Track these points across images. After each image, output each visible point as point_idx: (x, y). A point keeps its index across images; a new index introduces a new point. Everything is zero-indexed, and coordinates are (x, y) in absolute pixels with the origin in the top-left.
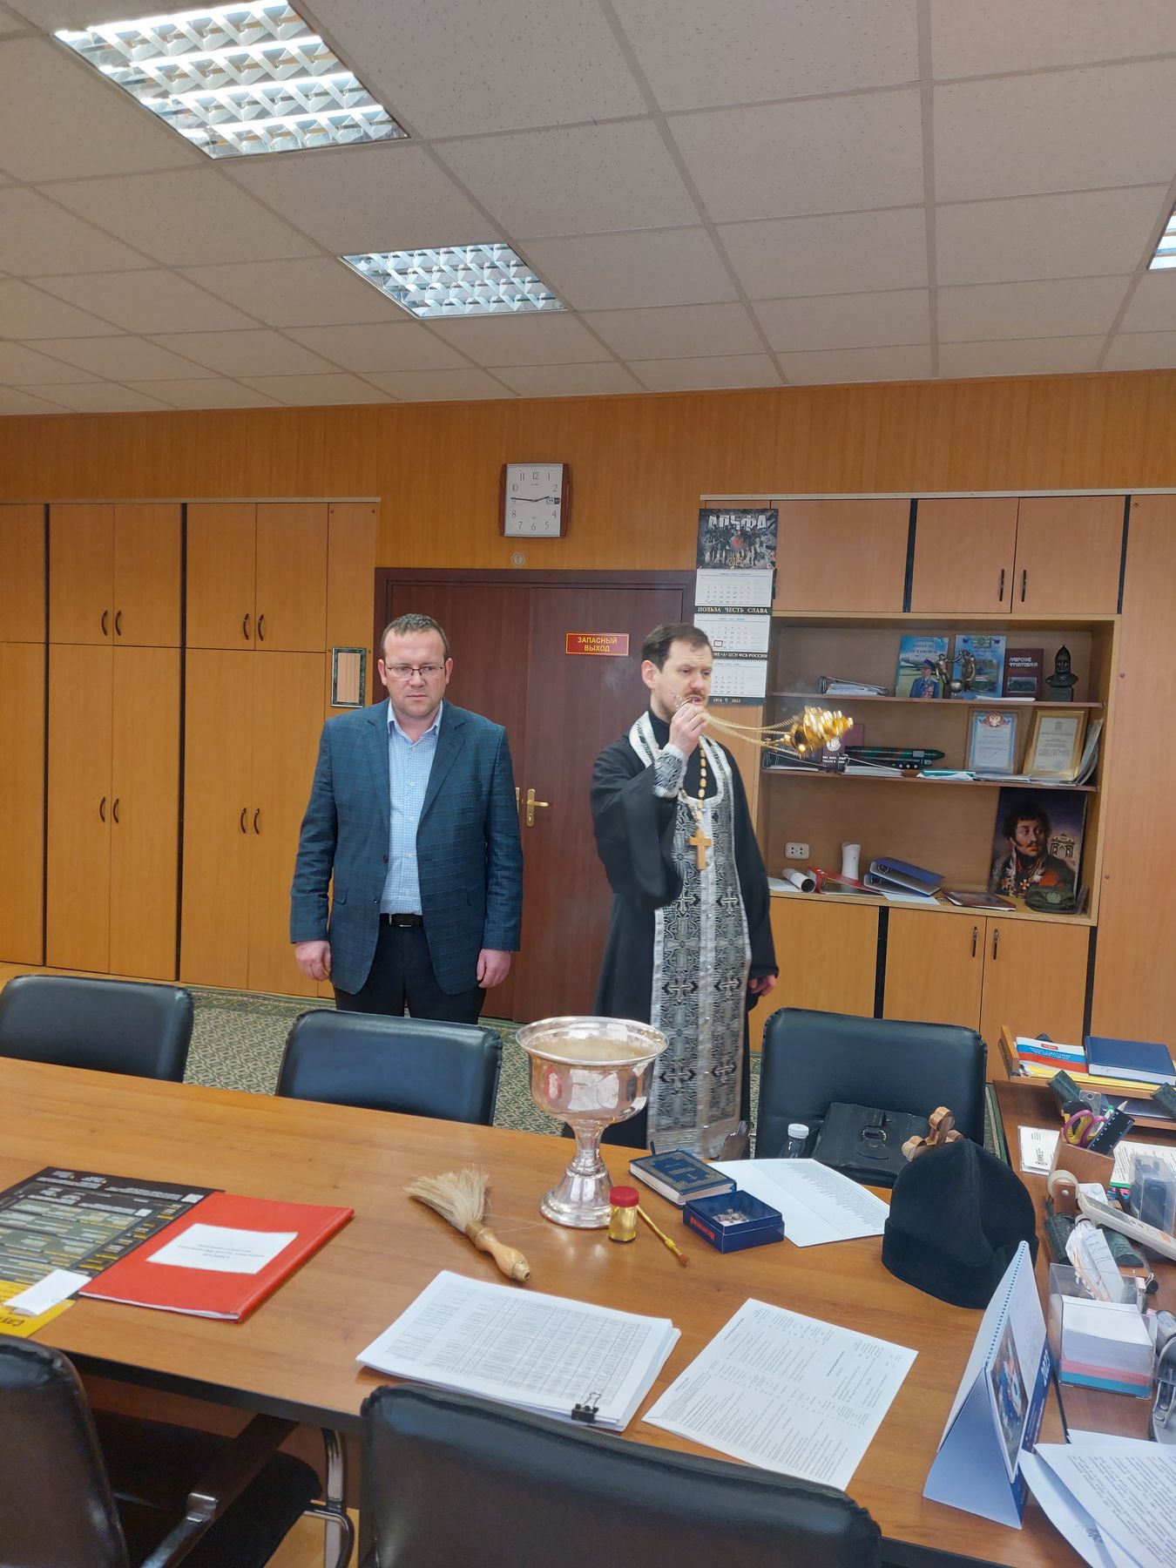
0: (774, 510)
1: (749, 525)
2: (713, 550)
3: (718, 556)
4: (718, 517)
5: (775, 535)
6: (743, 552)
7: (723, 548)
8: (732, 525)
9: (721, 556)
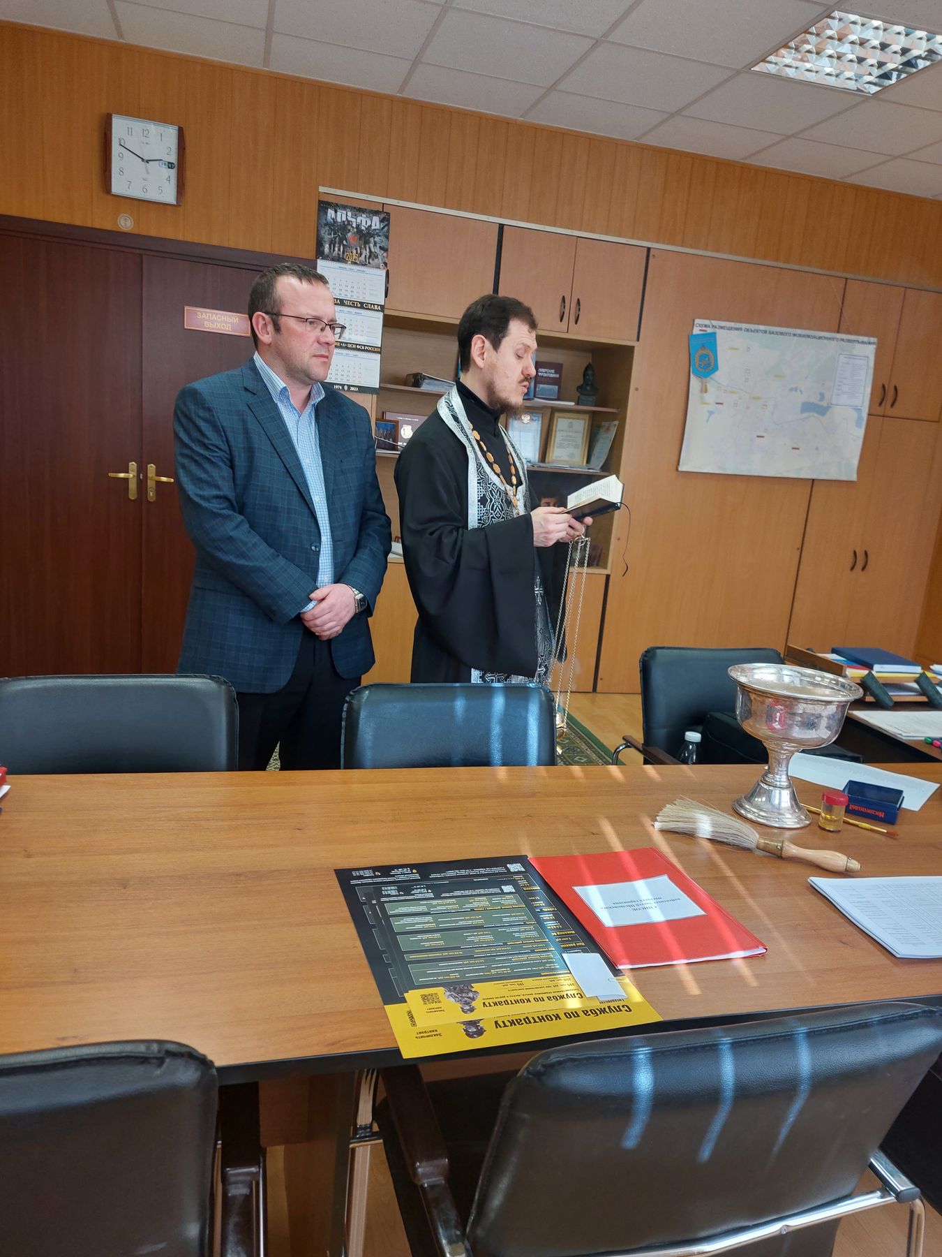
0: (387, 213)
1: (364, 223)
2: (332, 243)
3: (336, 249)
4: (336, 212)
5: (387, 237)
6: (358, 248)
7: (341, 242)
8: (349, 221)
9: (339, 250)
